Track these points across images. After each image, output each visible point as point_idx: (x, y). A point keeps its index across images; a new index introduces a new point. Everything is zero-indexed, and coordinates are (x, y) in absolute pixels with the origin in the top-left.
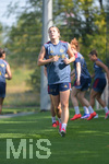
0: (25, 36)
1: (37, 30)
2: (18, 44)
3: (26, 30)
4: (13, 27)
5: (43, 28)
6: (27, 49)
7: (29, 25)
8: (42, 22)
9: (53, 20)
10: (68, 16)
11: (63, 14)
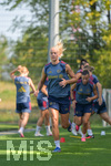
0: (31, 51)
1: (43, 45)
2: (24, 58)
3: (31, 45)
4: (18, 42)
5: (49, 42)
6: (33, 64)
7: (35, 40)
8: (48, 36)
9: (60, 34)
10: (75, 31)
11: (69, 29)
